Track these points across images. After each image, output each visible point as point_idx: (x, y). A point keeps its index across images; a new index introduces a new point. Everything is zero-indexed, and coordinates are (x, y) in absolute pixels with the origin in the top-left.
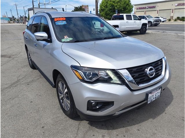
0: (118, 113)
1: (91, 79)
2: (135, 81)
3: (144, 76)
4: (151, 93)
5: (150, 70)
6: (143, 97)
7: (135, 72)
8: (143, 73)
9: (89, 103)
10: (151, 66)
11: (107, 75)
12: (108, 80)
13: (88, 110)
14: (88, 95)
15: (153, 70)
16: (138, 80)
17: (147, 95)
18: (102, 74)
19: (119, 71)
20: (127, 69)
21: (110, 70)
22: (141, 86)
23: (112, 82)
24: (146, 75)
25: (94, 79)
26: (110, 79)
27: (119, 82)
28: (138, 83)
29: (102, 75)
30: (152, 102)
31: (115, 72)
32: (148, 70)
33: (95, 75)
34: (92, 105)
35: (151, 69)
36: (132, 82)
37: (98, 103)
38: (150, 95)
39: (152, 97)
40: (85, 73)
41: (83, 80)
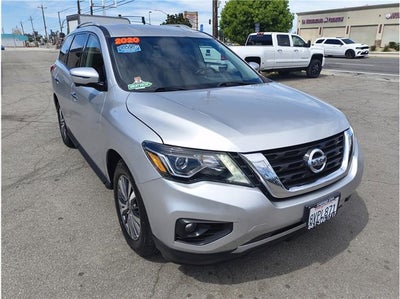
0: (242, 249)
1: (184, 172)
2: (281, 180)
3: (302, 169)
4: (315, 206)
5: (314, 157)
6: (299, 216)
7: (283, 160)
8: (299, 164)
9: (180, 224)
11: (221, 164)
12: (222, 177)
13: (176, 239)
14: (177, 207)
15: (323, 157)
16: (288, 177)
17: (307, 210)
18: (209, 161)
19: (248, 156)
20: (263, 152)
21: (227, 153)
22: (295, 190)
23: (230, 179)
24: (306, 167)
25: (192, 173)
26: (227, 172)
27: (245, 181)
28: (288, 184)
29: (209, 166)
30: (319, 227)
31: (237, 158)
32: (310, 157)
33: (193, 163)
34: (183, 230)
36: (276, 183)
37: (199, 225)
38: (313, 211)
39: (318, 215)
40: (172, 160)
41: (168, 175)
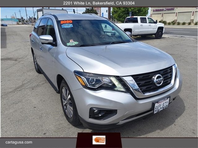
0: (121, 122)
1: (94, 85)
2: (141, 89)
3: (151, 84)
4: (158, 102)
6: (149, 107)
7: (141, 80)
8: (150, 81)
9: (91, 110)
10: (159, 73)
11: (111, 82)
12: (112, 87)
13: (90, 118)
14: (90, 102)
15: (162, 78)
16: (144, 88)
17: (153, 104)
18: (106, 80)
19: (124, 78)
20: (132, 76)
21: (114, 76)
22: (147, 94)
23: (116, 89)
24: (153, 83)
25: (97, 86)
26: (114, 86)
27: (123, 90)
28: (144, 92)
29: (105, 82)
30: (159, 113)
31: (119, 79)
32: (155, 78)
33: (98, 81)
34: (93, 113)
35: (158, 77)
36: (138, 91)
37: (101, 111)
38: (156, 105)
39: (159, 107)
40: (88, 79)
41: (86, 87)
